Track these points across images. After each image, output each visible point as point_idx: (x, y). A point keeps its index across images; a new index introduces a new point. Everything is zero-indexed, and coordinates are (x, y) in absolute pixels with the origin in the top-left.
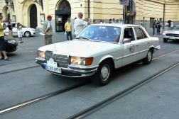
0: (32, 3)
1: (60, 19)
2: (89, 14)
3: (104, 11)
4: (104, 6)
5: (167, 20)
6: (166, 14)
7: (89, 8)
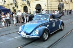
0: (25, 5)
1: (37, 11)
2: (48, 9)
3: (53, 8)
4: (52, 6)
5: (70, 9)
6: (70, 7)
7: (48, 6)
